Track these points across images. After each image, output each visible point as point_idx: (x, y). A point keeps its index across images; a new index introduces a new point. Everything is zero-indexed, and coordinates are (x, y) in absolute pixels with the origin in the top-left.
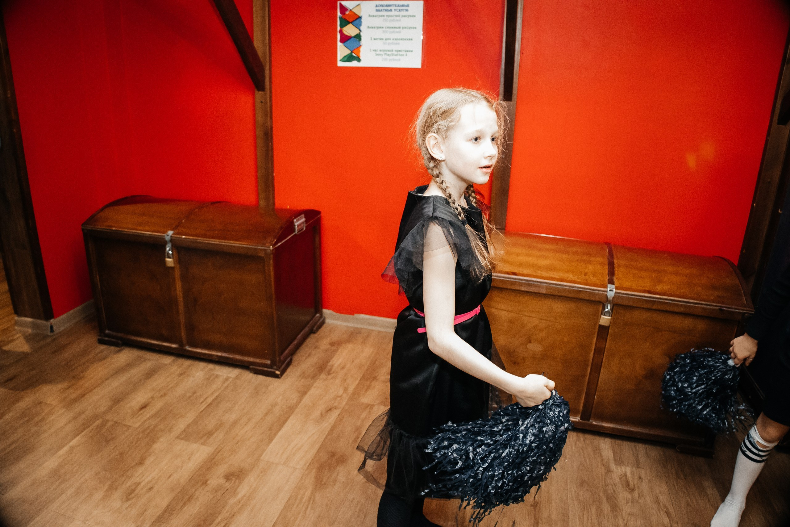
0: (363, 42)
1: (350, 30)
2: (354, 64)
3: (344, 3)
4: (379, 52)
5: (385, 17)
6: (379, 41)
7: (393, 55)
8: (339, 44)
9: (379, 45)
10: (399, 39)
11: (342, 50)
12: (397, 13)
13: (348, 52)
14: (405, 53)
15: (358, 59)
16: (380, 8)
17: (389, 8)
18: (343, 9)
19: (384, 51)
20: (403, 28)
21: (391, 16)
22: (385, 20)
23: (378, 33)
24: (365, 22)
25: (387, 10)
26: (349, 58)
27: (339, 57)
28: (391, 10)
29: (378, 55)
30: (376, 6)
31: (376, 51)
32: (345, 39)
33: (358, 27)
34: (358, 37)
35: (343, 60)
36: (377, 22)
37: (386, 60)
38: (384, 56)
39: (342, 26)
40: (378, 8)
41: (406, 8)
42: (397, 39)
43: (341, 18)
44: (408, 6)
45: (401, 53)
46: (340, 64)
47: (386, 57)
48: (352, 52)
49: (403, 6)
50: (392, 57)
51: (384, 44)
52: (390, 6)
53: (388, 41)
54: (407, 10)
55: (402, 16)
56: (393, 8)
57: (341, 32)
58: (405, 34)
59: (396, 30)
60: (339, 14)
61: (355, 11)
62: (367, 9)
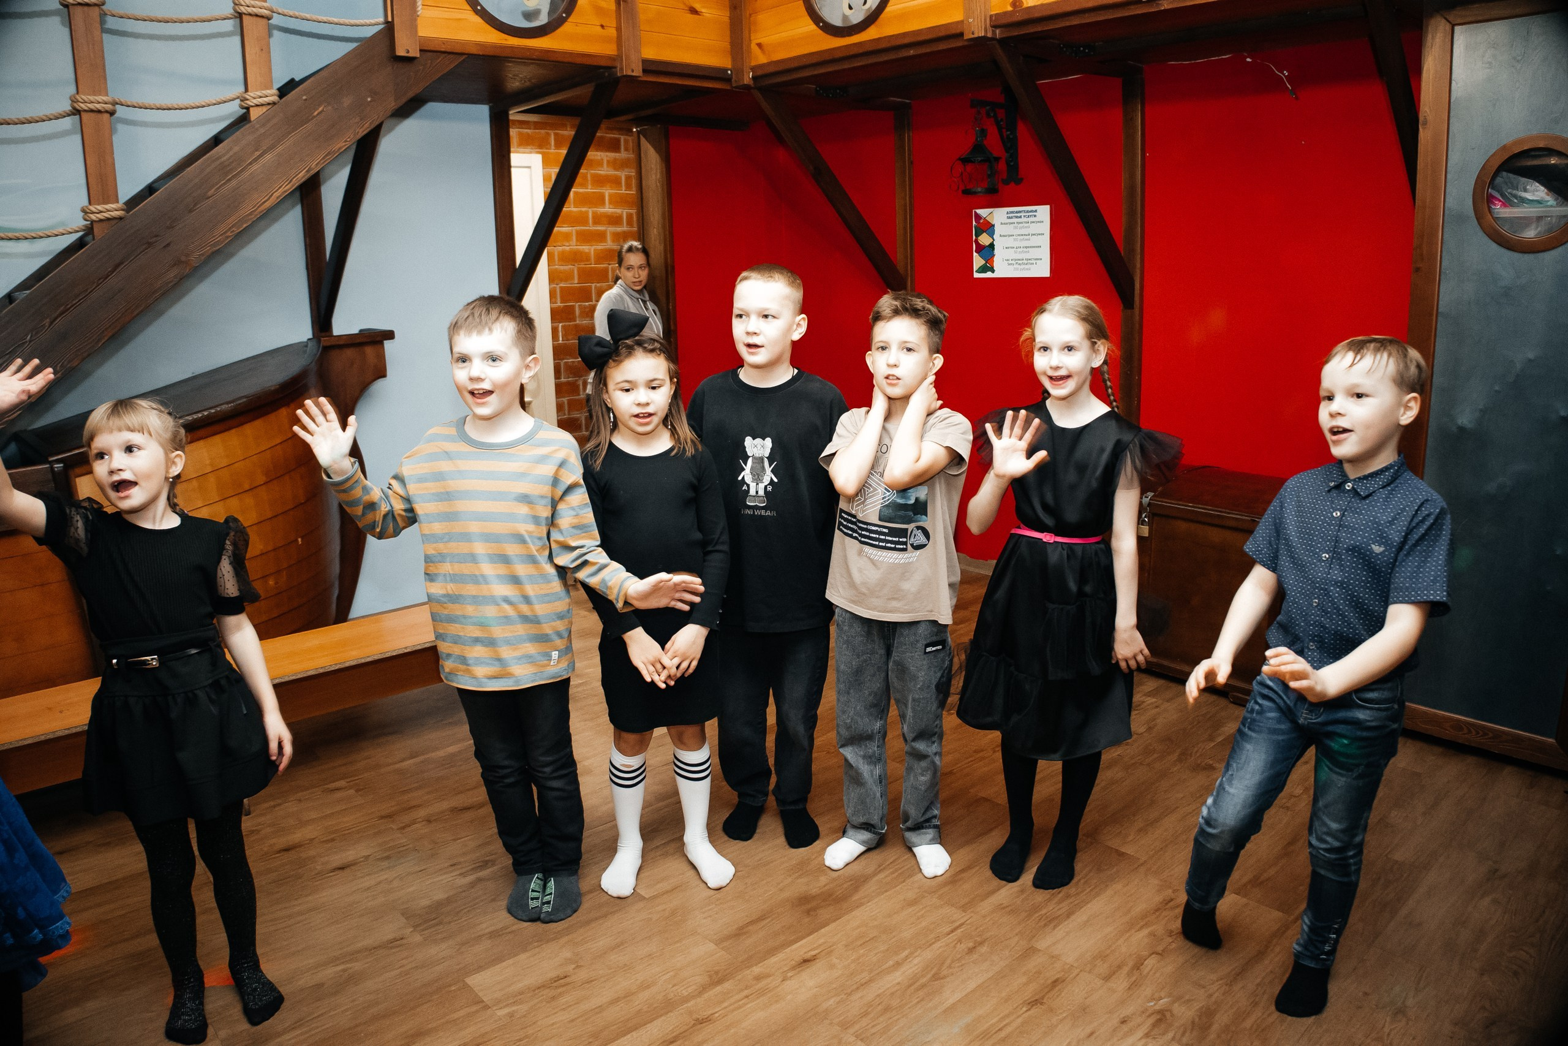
0: (996, 252)
1: (984, 240)
2: (989, 275)
3: (979, 211)
4: (1010, 262)
5: (1016, 225)
6: (1010, 250)
7: (1023, 264)
8: (975, 254)
9: (1011, 254)
10: (1029, 247)
11: (978, 261)
12: (1026, 220)
13: (983, 262)
14: (1034, 262)
15: (993, 271)
16: (1011, 215)
17: (1019, 215)
18: (978, 217)
19: (1015, 260)
20: (1032, 235)
21: (1022, 223)
22: (1016, 228)
23: (1010, 242)
24: (998, 230)
25: (1017, 217)
26: (983, 269)
27: (975, 268)
28: (1020, 217)
29: (1009, 264)
30: (1007, 213)
31: (1008, 260)
32: (980, 249)
33: (992, 235)
34: (992, 246)
35: (978, 271)
36: (1009, 230)
37: (1017, 269)
38: (1015, 266)
39: (977, 235)
40: (1009, 215)
41: (1034, 214)
42: (1026, 247)
43: (976, 228)
44: (1036, 211)
45: (1031, 262)
46: (976, 275)
47: (1017, 266)
48: (986, 262)
49: (1032, 211)
50: (1022, 267)
51: (1016, 252)
52: (1020, 212)
53: (1019, 250)
54: (1035, 216)
55: (1031, 222)
56: (1022, 214)
57: (976, 241)
58: (1035, 241)
59: (1027, 237)
60: (974, 223)
61: (990, 219)
62: (998, 216)
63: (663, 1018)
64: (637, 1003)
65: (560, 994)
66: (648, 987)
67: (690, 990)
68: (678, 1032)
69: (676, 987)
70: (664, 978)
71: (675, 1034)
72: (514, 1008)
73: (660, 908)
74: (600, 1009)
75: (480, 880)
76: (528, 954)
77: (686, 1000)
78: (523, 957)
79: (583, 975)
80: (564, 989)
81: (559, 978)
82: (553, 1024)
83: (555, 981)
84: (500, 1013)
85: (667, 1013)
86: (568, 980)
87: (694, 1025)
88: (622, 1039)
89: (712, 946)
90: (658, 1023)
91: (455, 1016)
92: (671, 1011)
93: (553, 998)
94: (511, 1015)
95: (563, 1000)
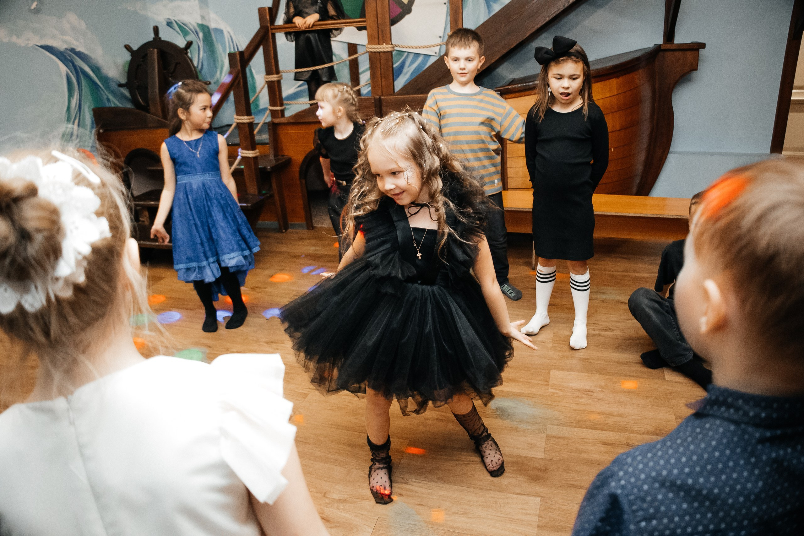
63: (614, 433)
64: (609, 420)
65: (581, 397)
66: (622, 417)
67: (640, 429)
68: (613, 442)
69: (635, 424)
70: (633, 417)
71: (611, 442)
72: (558, 392)
73: (668, 388)
74: (592, 412)
75: (599, 335)
76: (586, 374)
77: (633, 432)
78: (583, 374)
79: (601, 395)
80: (585, 396)
81: (589, 391)
82: (567, 407)
83: (586, 391)
84: (551, 390)
85: (617, 432)
86: (592, 394)
87: (624, 444)
88: (587, 430)
89: (673, 417)
90: (609, 433)
91: (533, 381)
92: (620, 432)
93: (578, 397)
94: (554, 393)
95: (580, 400)
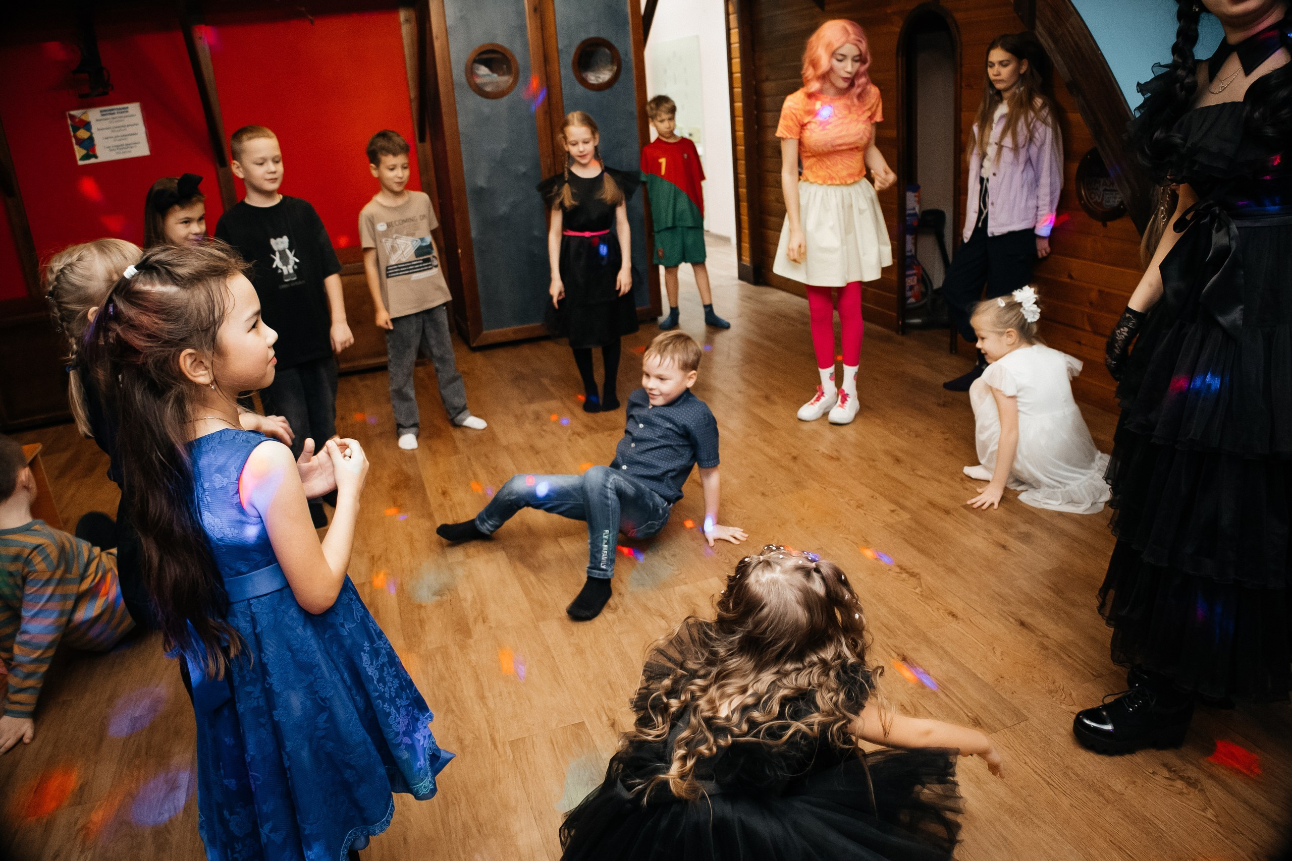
0: (96, 142)
1: (83, 134)
2: (93, 161)
3: (73, 113)
4: (111, 148)
5: (110, 120)
6: (109, 140)
7: (124, 148)
8: (76, 147)
9: (111, 143)
10: (126, 136)
11: (79, 152)
12: (119, 115)
13: (84, 152)
14: (134, 145)
15: (96, 157)
16: (105, 113)
17: (112, 112)
18: (72, 117)
19: (115, 147)
20: (127, 126)
21: (115, 118)
22: (111, 122)
23: (107, 133)
24: (94, 125)
25: (111, 114)
26: (86, 157)
27: (78, 157)
28: (113, 114)
29: (111, 150)
30: (100, 112)
31: (109, 147)
32: (80, 142)
33: (89, 130)
34: (91, 139)
35: (83, 158)
36: (105, 124)
37: (119, 153)
38: (117, 151)
39: (75, 130)
40: (102, 113)
41: (126, 110)
42: (124, 136)
43: (72, 125)
44: (127, 108)
45: (130, 146)
46: (81, 163)
47: (119, 151)
48: (88, 152)
49: (123, 108)
50: (124, 150)
51: (115, 141)
52: (112, 110)
53: (118, 139)
54: (128, 112)
55: (125, 117)
56: (116, 111)
57: (75, 136)
58: (131, 130)
59: (123, 128)
60: (69, 122)
61: (84, 118)
62: (93, 115)
